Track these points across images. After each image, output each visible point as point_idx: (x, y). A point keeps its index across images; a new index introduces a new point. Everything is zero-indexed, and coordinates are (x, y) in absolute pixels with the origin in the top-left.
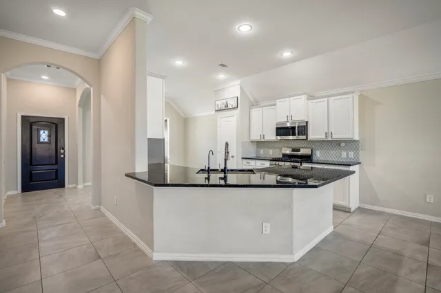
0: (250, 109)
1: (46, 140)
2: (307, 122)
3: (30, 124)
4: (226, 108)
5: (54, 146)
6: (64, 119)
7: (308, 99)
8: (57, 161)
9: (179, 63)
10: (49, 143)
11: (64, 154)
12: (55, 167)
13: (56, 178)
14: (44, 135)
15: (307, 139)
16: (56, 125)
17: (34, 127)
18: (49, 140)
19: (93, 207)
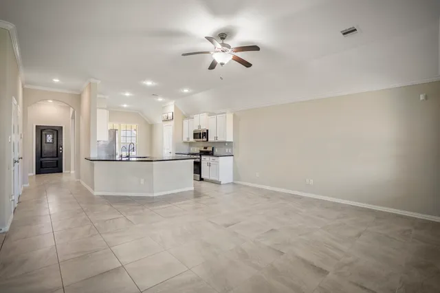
0: (183, 120)
1: (51, 141)
2: (207, 131)
3: (41, 131)
4: (167, 120)
5: (56, 145)
6: (62, 127)
7: (209, 116)
8: (58, 155)
9: (127, 94)
10: (53, 143)
11: (62, 150)
12: (57, 159)
13: (57, 166)
14: (49, 138)
15: (207, 140)
16: (57, 131)
17: (43, 133)
18: (53, 141)
19: (76, 180)
